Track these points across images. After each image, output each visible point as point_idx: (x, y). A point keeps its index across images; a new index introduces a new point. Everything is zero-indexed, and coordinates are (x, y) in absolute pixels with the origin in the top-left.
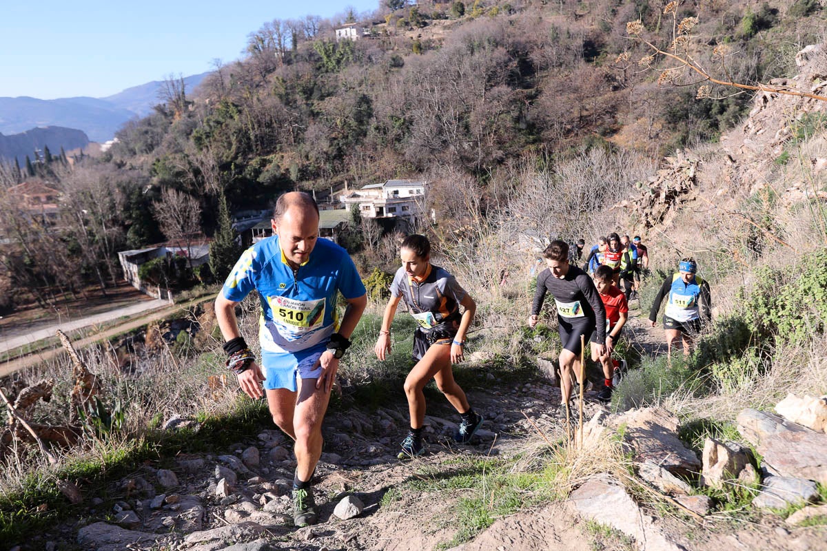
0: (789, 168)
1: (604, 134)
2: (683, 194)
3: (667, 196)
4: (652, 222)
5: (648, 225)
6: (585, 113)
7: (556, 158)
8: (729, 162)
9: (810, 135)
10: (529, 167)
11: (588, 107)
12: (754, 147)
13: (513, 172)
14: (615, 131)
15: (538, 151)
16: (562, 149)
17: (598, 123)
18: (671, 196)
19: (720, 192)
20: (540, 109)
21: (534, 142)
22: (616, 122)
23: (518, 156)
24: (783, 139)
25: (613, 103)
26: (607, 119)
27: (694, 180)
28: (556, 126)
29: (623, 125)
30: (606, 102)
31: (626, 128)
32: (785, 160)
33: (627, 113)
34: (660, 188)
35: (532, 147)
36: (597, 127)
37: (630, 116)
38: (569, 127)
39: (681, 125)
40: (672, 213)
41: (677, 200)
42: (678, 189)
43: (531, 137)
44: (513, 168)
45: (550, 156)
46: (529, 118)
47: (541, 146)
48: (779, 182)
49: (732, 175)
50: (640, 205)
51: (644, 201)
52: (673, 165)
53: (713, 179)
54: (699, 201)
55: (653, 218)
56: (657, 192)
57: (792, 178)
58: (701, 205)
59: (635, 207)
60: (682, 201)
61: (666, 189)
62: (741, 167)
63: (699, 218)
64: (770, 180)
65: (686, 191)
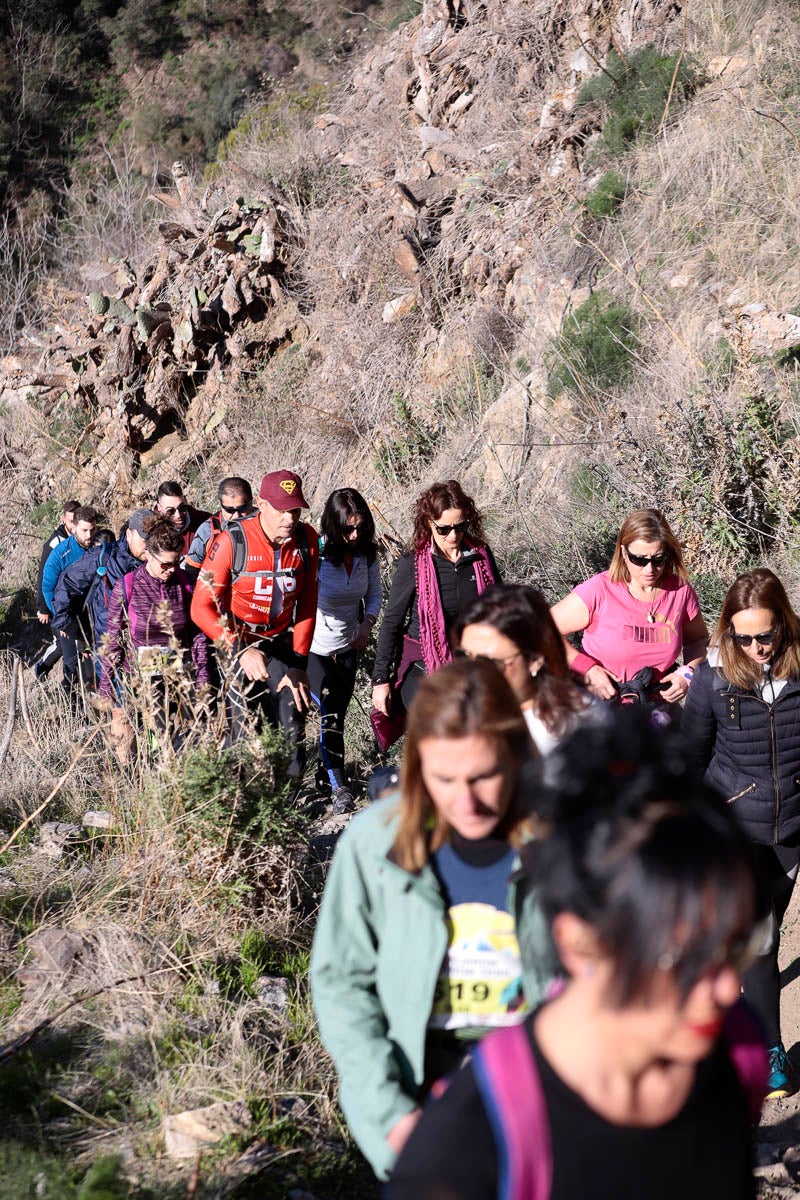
0: (634, 222)
2: (250, 325)
3: (197, 334)
4: (148, 429)
5: (138, 443)
8: (407, 208)
9: (653, 120)
12: (464, 152)
18: (212, 328)
19: (391, 310)
24: (573, 130)
27: (274, 268)
32: (613, 201)
34: (166, 308)
40: (219, 387)
41: (233, 345)
42: (231, 308)
48: (619, 278)
49: (423, 249)
50: (94, 375)
51: (111, 358)
52: (186, 220)
53: (347, 264)
54: (303, 342)
55: (150, 413)
56: (160, 324)
57: (658, 261)
58: (314, 357)
59: (73, 381)
60: (250, 349)
61: (190, 310)
62: (447, 223)
63: (329, 402)
64: (585, 267)
65: (256, 310)
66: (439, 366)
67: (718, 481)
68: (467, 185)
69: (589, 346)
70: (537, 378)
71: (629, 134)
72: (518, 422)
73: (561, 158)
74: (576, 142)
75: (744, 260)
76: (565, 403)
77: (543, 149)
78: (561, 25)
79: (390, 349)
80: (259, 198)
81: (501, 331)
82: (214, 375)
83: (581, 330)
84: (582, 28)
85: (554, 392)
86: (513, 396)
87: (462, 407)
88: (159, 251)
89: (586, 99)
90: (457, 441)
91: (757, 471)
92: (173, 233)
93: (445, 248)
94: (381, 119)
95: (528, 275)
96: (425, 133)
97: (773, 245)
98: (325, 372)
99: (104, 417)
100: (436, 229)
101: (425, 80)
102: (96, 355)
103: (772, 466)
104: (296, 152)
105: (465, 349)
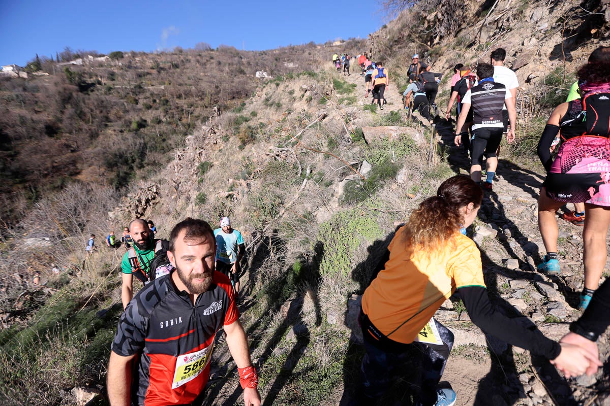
0: (205, 183)
1: (71, 175)
2: (153, 201)
3: (145, 202)
4: (139, 216)
6: (55, 164)
7: (41, 191)
8: (174, 184)
9: (207, 170)
10: (21, 198)
11: (56, 161)
12: (182, 176)
13: (7, 202)
14: (79, 173)
15: (25, 188)
16: (44, 185)
17: (66, 169)
18: (148, 201)
19: (173, 197)
20: (21, 163)
21: (20, 182)
22: (77, 169)
23: (9, 192)
24: (196, 172)
25: (73, 159)
26: (72, 167)
27: (156, 193)
28: (36, 172)
29: (82, 170)
30: (68, 158)
31: (84, 171)
32: (202, 181)
33: (83, 164)
34: (140, 199)
35: (20, 186)
36: (65, 171)
37: (85, 165)
38: (46, 172)
39: (115, 168)
41: (151, 203)
42: (150, 198)
43: (17, 180)
44: (7, 199)
45: (35, 190)
46: (13, 168)
47: (27, 185)
48: (203, 190)
49: (177, 189)
50: (130, 209)
51: (133, 206)
52: (143, 187)
53: (167, 192)
54: (161, 202)
55: (139, 213)
56: (140, 201)
57: (208, 188)
58: (163, 204)
59: (127, 210)
60: (153, 204)
61: (144, 199)
62: (180, 185)
63: (165, 210)
64: (199, 189)
65: (154, 198)
66: (180, 204)
67: (218, 213)
68: (182, 180)
69: (199, 199)
70: (193, 204)
71: (204, 172)
72: (191, 210)
73: (195, 176)
74: (197, 174)
75: (220, 187)
76: (197, 207)
77: (192, 175)
78: (194, 160)
79: (173, 202)
80: (154, 184)
81: (188, 198)
82: (148, 208)
83: (199, 197)
84: (197, 160)
85: (196, 205)
86: (190, 206)
87: (183, 209)
88: (139, 191)
89: (198, 168)
90: (184, 213)
91: (223, 212)
92: (141, 189)
93: (180, 188)
94: (170, 173)
95: (192, 191)
96: (176, 174)
97: (223, 185)
98: (164, 206)
99: (132, 214)
100: (178, 186)
101: (176, 167)
102: (130, 206)
103: (225, 211)
104: (159, 177)
105: (184, 201)
